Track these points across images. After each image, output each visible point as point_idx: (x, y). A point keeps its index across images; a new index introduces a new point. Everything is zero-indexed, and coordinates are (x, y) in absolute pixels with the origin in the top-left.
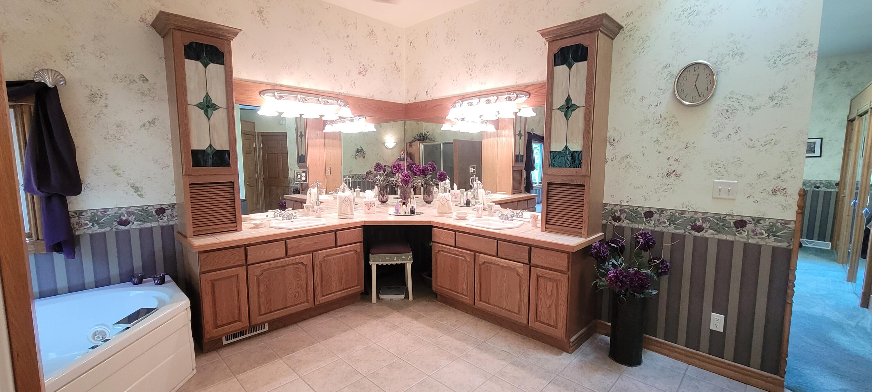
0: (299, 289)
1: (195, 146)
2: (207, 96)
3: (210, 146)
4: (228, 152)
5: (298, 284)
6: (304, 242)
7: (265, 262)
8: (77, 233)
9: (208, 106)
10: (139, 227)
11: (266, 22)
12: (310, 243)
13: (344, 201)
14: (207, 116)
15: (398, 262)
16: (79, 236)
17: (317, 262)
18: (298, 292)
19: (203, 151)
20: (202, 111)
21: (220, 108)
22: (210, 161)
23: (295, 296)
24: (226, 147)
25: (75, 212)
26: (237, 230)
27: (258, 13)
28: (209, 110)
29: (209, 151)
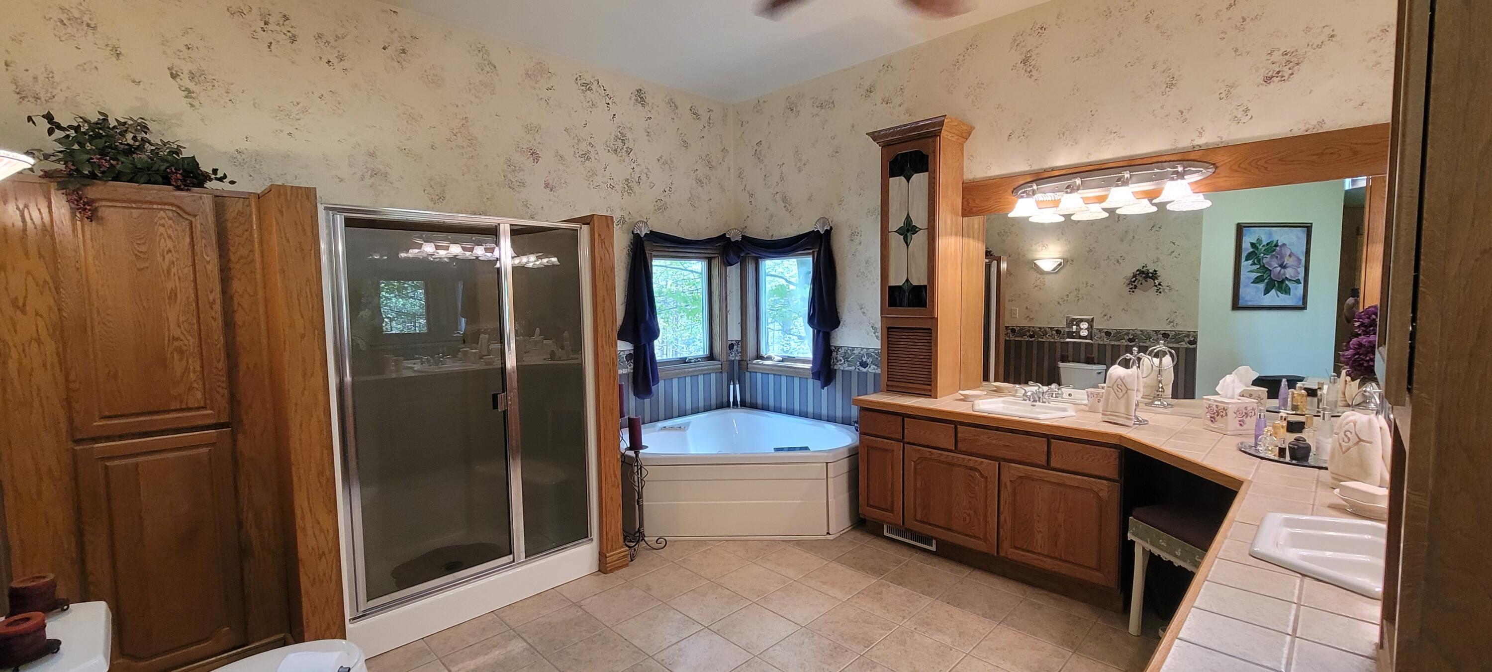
0: (972, 512)
1: (893, 282)
2: (908, 216)
3: (907, 280)
4: (925, 286)
5: (970, 502)
6: (985, 437)
7: (928, 447)
8: (835, 368)
9: (908, 231)
10: (874, 371)
11: (1034, 73)
12: (994, 442)
13: (1115, 387)
14: (906, 243)
15: (1183, 565)
16: (836, 370)
17: (1005, 479)
18: (969, 515)
19: (900, 287)
20: (902, 237)
21: (921, 229)
22: (906, 301)
23: (965, 520)
24: (924, 282)
25: (835, 347)
26: (930, 396)
27: (1022, 64)
28: (908, 234)
29: (906, 288)
